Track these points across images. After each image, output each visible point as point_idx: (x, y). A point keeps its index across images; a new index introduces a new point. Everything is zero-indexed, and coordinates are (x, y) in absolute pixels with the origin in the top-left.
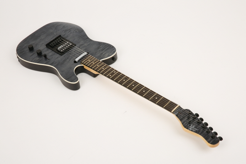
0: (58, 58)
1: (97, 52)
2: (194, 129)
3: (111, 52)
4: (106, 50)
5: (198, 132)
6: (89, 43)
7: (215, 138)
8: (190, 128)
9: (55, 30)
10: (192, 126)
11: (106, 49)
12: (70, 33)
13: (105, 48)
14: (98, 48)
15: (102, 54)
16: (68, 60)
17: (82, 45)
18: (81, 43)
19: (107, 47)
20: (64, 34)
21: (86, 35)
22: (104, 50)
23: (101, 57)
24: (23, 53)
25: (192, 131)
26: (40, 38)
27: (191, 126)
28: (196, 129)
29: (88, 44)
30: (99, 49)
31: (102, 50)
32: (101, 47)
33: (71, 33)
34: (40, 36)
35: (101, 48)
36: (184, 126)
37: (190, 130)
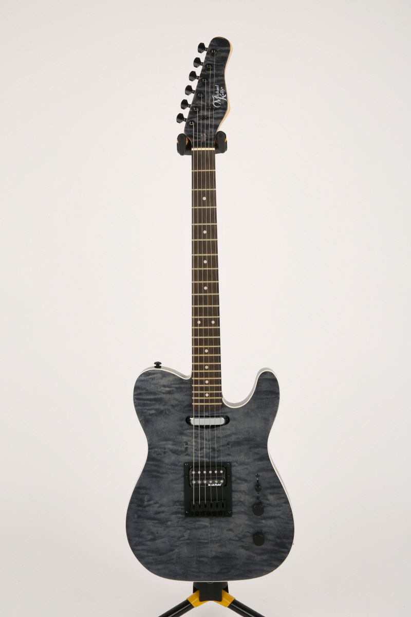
0: (242, 464)
1: (172, 406)
2: (220, 92)
3: (153, 379)
4: (154, 393)
5: (221, 83)
6: (161, 443)
7: (214, 48)
8: (222, 100)
9: (177, 544)
10: (216, 99)
11: (152, 397)
12: (162, 509)
13: (151, 400)
14: (160, 413)
15: (169, 393)
16: (233, 438)
17: (174, 452)
18: (173, 458)
19: (145, 400)
20: (173, 517)
21: (144, 471)
22: (156, 397)
23: (177, 386)
24: (278, 541)
25: (225, 93)
26: (220, 550)
27: (215, 101)
28: (218, 89)
29: (164, 442)
30: (162, 408)
31: (159, 400)
32: (153, 412)
33: (161, 506)
34: (216, 557)
35: (156, 410)
36: (224, 113)
37: (226, 98)
